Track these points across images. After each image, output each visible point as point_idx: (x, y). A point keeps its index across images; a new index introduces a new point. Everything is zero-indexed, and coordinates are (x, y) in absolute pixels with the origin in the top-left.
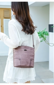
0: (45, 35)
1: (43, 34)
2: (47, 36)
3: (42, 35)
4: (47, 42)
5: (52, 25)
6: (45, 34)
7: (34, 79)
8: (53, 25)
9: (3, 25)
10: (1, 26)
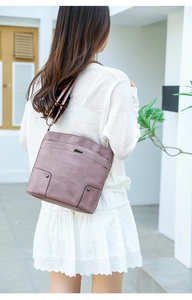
0: (152, 121)
1: (147, 117)
2: (158, 124)
3: (142, 121)
4: (158, 143)
5: (176, 89)
6: (154, 118)
8: (178, 87)
9: (11, 82)
10: (5, 86)
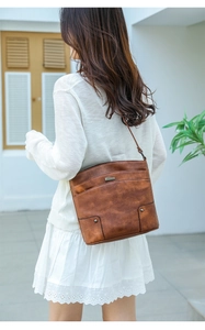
1: (199, 129)
3: (194, 133)
7: (143, 291)
9: (41, 96)
10: (33, 100)
